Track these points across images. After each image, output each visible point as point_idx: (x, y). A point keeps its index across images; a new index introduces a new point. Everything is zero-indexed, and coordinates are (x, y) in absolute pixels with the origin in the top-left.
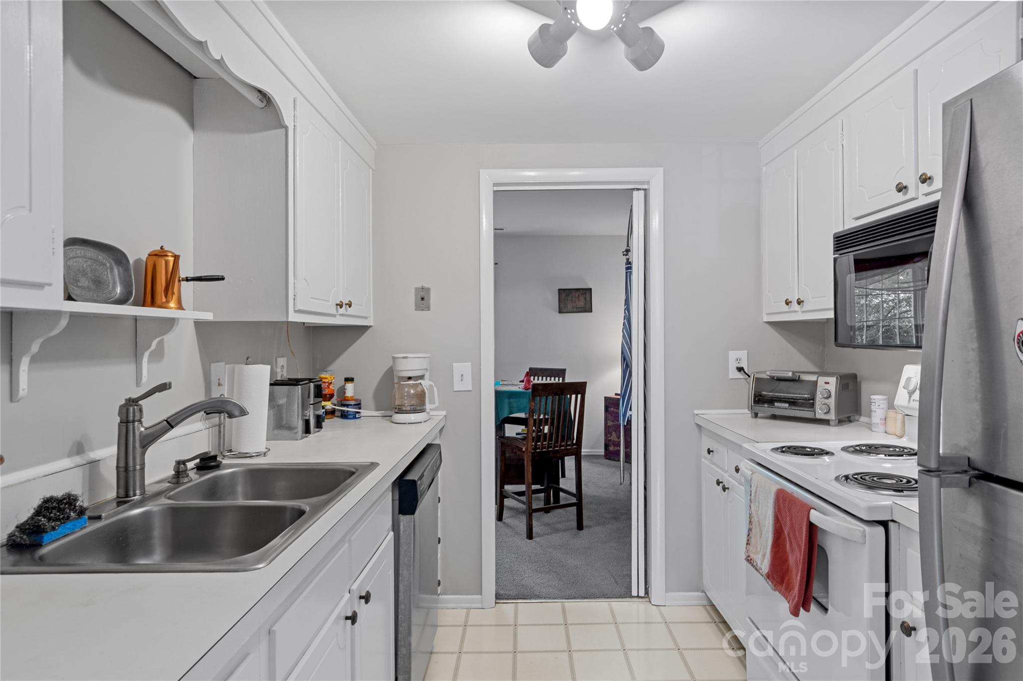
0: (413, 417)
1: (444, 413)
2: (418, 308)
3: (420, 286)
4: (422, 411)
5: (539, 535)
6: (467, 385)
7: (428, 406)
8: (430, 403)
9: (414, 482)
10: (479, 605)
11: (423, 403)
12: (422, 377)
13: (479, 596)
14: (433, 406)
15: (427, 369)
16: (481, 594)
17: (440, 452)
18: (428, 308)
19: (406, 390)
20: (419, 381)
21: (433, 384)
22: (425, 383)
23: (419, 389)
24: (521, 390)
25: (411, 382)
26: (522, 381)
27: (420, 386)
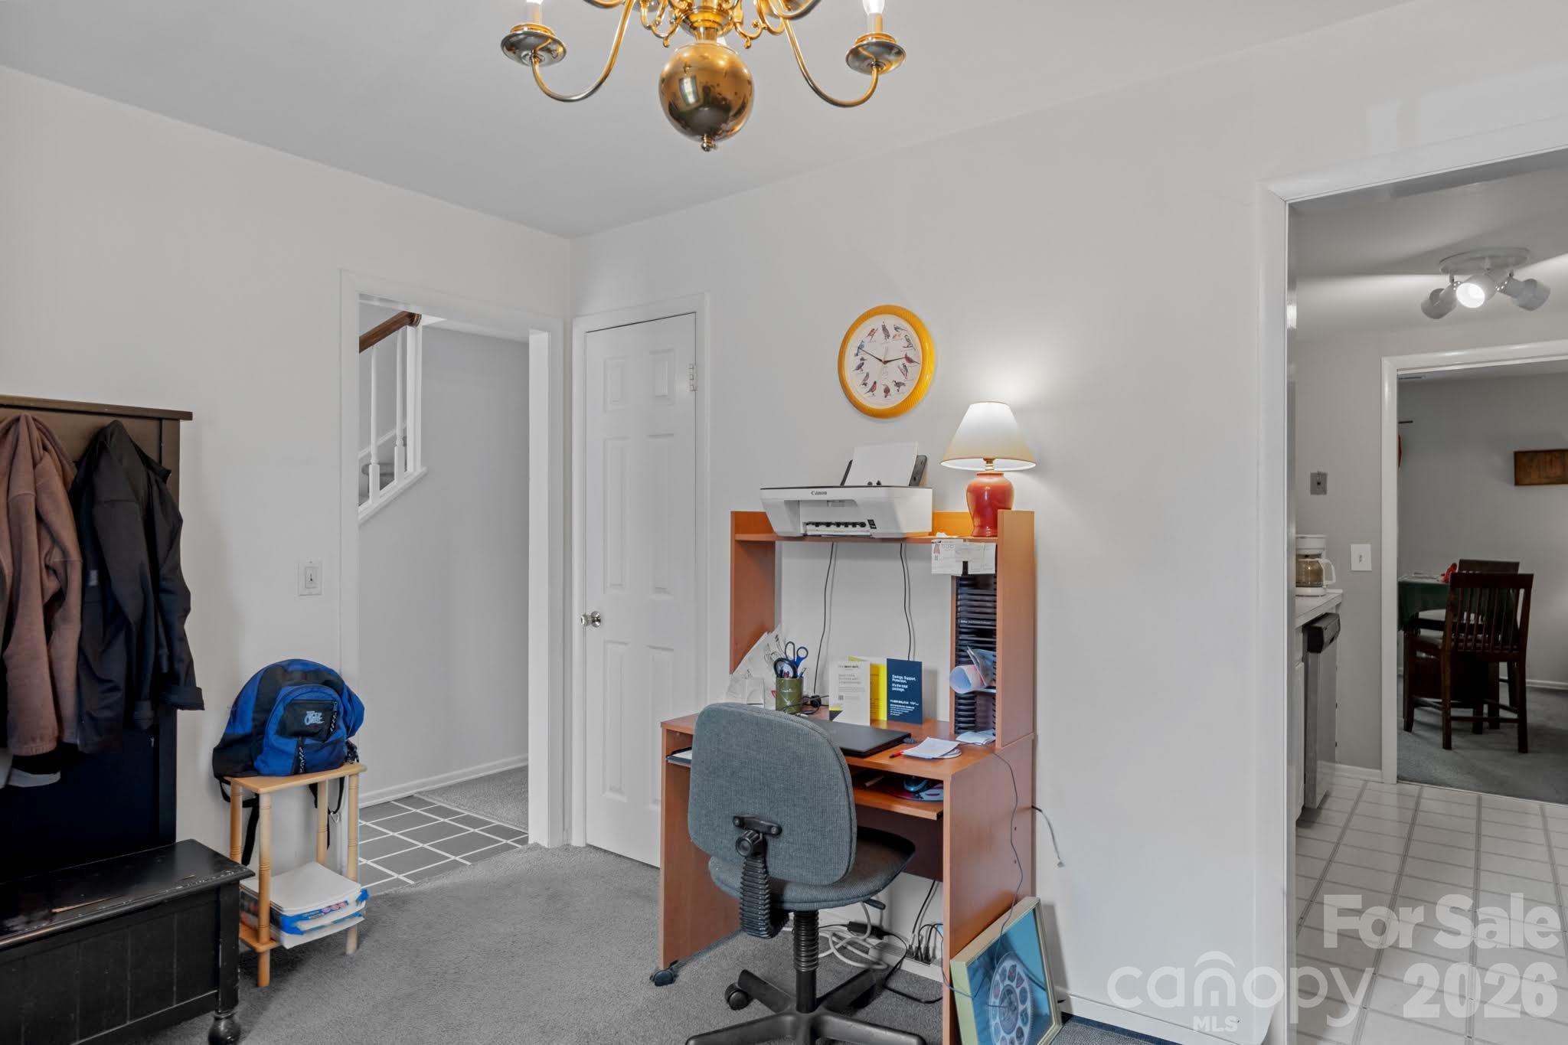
0: (1309, 591)
1: (1341, 591)
2: (1313, 492)
3: (1316, 471)
4: (1319, 585)
5: (1458, 747)
6: (1367, 565)
7: (1325, 582)
8: (1327, 579)
9: (1320, 630)
10: (1380, 780)
11: (1320, 580)
12: (1319, 556)
13: (1378, 771)
14: (1329, 583)
15: (1324, 549)
16: (1381, 769)
17: (1339, 620)
18: (1324, 492)
19: (1304, 566)
20: (1317, 559)
21: (1329, 561)
22: (1323, 561)
23: (1315, 567)
24: (1440, 583)
25: (1308, 560)
26: (1443, 575)
27: (1317, 565)
